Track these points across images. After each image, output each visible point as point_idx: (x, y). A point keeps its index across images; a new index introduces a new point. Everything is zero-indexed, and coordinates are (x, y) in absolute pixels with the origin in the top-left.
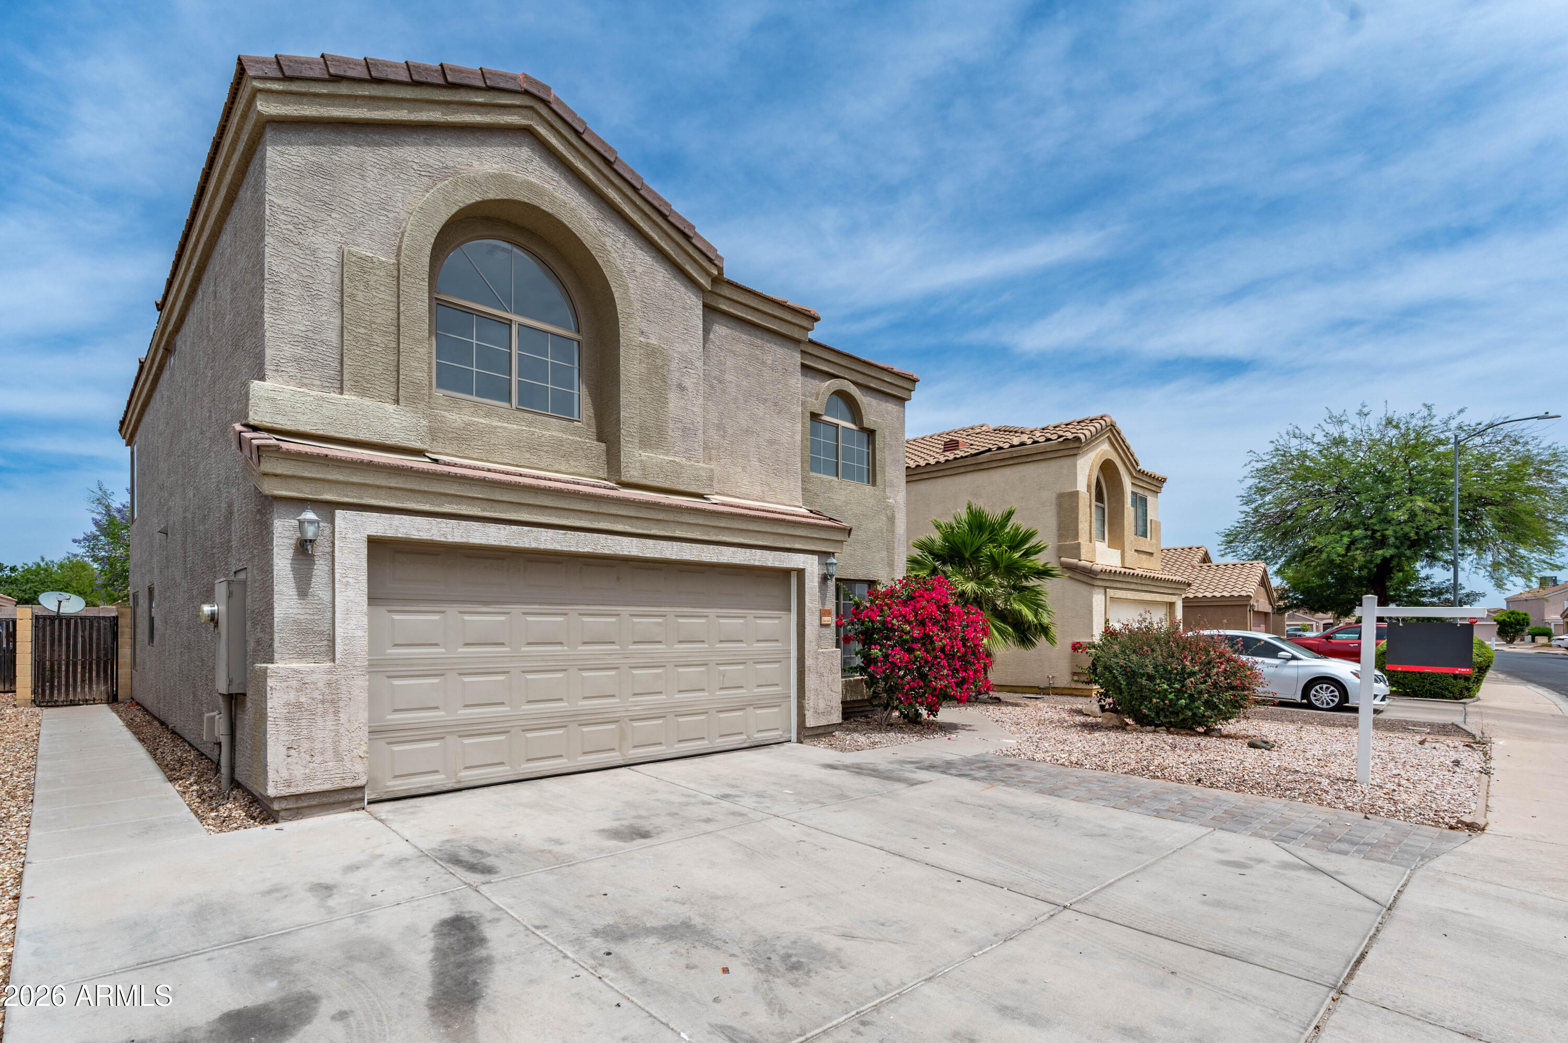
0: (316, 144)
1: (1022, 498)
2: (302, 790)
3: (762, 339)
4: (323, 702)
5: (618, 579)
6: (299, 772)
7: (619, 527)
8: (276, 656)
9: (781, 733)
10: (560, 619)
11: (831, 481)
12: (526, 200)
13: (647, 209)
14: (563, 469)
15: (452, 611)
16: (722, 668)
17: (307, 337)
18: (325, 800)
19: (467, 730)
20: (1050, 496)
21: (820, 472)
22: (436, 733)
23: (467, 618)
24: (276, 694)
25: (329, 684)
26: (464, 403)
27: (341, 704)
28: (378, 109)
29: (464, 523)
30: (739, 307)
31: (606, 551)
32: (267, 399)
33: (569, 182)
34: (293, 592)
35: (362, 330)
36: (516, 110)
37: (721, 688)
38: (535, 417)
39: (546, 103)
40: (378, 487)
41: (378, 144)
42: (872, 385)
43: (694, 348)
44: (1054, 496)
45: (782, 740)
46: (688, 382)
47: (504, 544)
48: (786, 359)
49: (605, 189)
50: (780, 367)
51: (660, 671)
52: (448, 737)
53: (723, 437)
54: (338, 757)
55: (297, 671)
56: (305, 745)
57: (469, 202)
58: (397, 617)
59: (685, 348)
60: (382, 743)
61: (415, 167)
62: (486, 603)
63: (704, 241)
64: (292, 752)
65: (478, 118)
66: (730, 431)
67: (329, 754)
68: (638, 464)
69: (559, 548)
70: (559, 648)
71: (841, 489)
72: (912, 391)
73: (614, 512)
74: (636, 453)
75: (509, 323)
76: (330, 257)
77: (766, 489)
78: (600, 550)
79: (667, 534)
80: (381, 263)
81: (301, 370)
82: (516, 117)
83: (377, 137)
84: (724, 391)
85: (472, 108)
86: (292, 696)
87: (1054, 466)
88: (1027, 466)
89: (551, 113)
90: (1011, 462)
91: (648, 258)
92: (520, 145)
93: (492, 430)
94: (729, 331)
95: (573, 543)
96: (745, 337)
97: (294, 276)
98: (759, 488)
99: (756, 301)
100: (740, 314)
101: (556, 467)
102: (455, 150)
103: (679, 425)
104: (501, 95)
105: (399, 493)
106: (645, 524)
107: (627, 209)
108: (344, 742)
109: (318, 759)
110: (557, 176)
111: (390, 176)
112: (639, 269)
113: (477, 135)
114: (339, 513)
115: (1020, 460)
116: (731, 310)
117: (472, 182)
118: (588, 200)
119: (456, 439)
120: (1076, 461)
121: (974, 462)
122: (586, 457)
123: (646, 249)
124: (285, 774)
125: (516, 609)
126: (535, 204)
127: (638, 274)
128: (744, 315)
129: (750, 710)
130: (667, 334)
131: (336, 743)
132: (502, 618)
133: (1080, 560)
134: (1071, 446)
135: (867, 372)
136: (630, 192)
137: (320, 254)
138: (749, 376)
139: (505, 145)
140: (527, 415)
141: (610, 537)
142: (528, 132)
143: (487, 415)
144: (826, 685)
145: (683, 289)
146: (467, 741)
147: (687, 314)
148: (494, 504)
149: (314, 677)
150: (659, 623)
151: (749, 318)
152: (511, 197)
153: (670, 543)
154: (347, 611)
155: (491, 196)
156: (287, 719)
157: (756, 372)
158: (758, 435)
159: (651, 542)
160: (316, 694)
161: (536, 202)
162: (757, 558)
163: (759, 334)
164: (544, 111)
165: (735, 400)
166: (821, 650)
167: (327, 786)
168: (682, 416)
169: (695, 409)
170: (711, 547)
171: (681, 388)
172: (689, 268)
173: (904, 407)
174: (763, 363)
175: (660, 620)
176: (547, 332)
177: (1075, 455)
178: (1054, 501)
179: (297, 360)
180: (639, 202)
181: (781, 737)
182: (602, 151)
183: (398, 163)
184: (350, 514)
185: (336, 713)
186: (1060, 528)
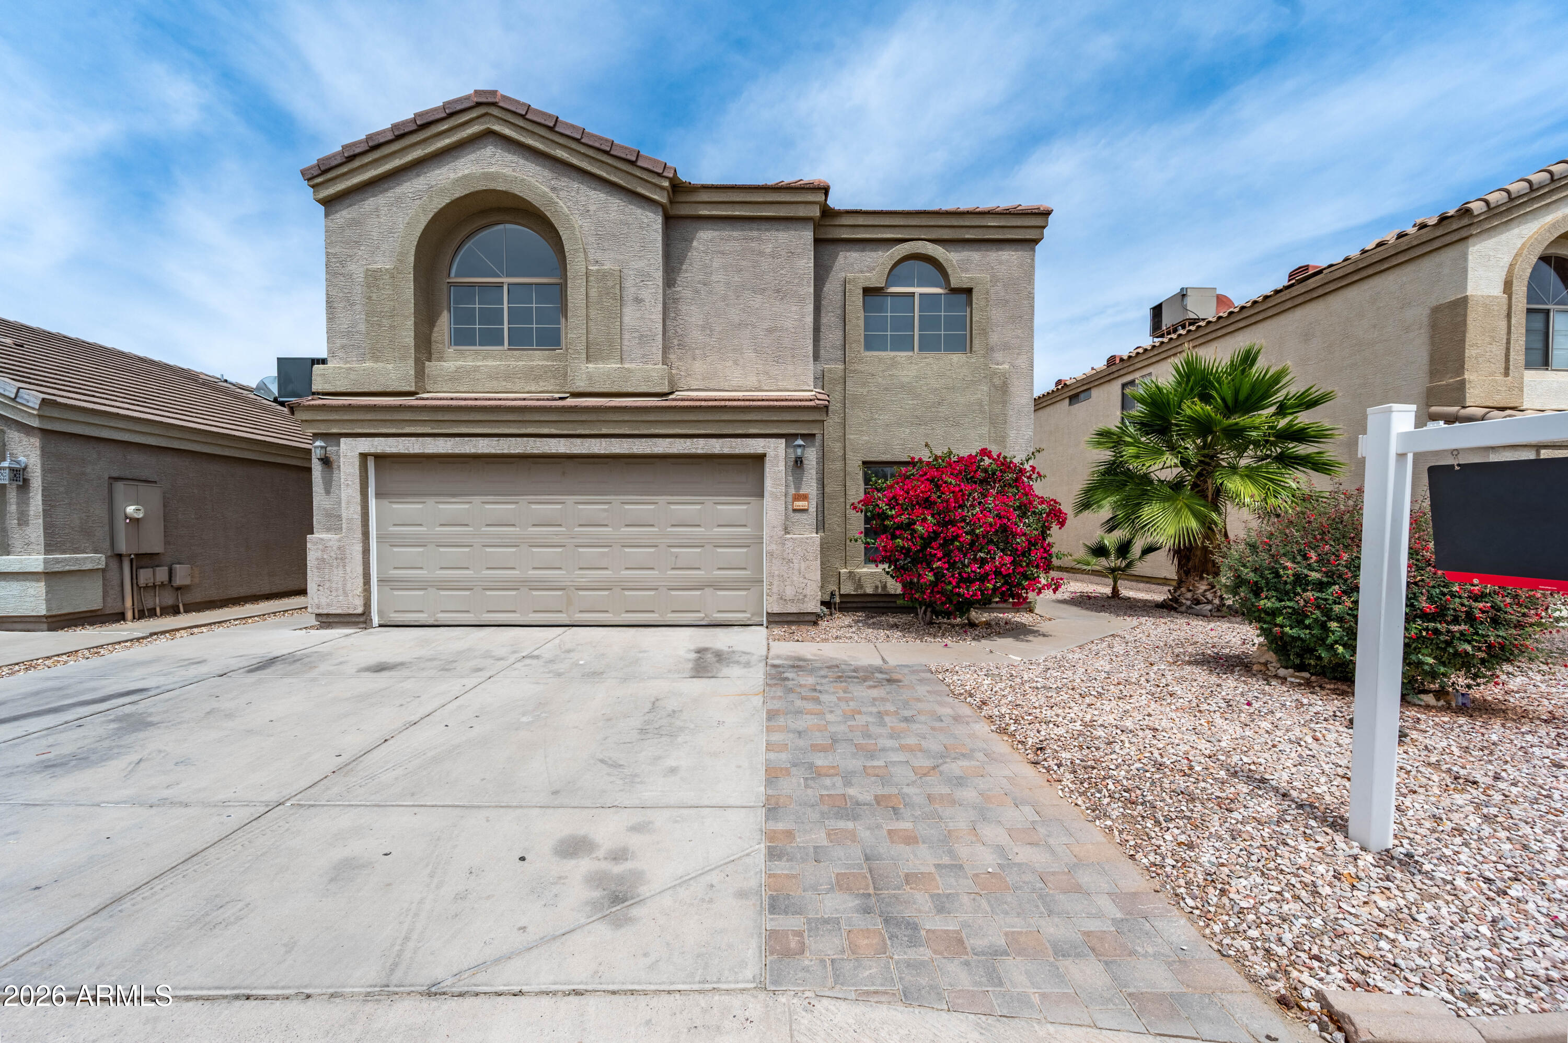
0: (351, 206)
1: (1374, 327)
2: (325, 612)
3: (758, 230)
4: (336, 559)
5: (564, 473)
6: (324, 601)
7: (546, 431)
8: (315, 530)
9: (749, 615)
10: (513, 506)
11: (895, 357)
12: (484, 188)
13: (591, 153)
14: (533, 389)
15: (431, 501)
16: (673, 550)
17: (349, 332)
18: (342, 619)
19: (442, 585)
20: (1419, 314)
21: (886, 350)
22: (422, 585)
23: (441, 506)
24: (311, 553)
25: (339, 548)
26: (468, 353)
27: (347, 561)
28: (381, 166)
29: (421, 439)
30: (723, 206)
31: (535, 451)
32: (321, 375)
33: (527, 159)
34: (323, 491)
35: (376, 319)
36: (476, 122)
37: (673, 569)
38: (522, 352)
39: (494, 104)
40: (362, 421)
41: (386, 190)
42: (967, 236)
43: (652, 261)
44: (1427, 311)
45: (749, 623)
46: (645, 294)
47: (450, 452)
48: (791, 241)
49: (552, 152)
50: (783, 253)
51: (606, 550)
52: (429, 589)
53: (710, 336)
54: (346, 594)
55: (322, 539)
56: (327, 585)
57: (440, 207)
58: (395, 506)
59: (641, 264)
60: (387, 588)
61: (410, 195)
62: (454, 495)
63: (650, 159)
64: (321, 588)
65: (447, 141)
66: (718, 329)
67: (341, 592)
68: (584, 376)
69: (493, 451)
70: (512, 529)
71: (911, 363)
72: (1044, 227)
73: (537, 419)
74: (583, 366)
75: (500, 286)
76: (359, 277)
77: (762, 378)
78: (529, 450)
79: (593, 432)
80: (387, 270)
81: (346, 353)
82: (476, 127)
83: (386, 186)
84: (710, 292)
85: (443, 136)
86: (319, 554)
87: (1427, 266)
88: (1384, 276)
89: (500, 111)
90: (1356, 278)
91: (602, 195)
92: (485, 146)
93: (476, 369)
94: (716, 233)
95: (506, 447)
96: (735, 234)
97: (341, 295)
98: (755, 378)
99: (742, 195)
100: (724, 213)
101: (526, 390)
102: (438, 172)
103: (636, 334)
104: (461, 115)
105: (376, 423)
106: (571, 426)
107: (575, 161)
108: (349, 585)
109: (334, 594)
110: (515, 158)
111: (395, 209)
112: (592, 208)
113: (453, 153)
114: (343, 440)
115: (1370, 271)
116: (714, 213)
117: (442, 191)
118: (544, 166)
119: (450, 380)
120: (1467, 248)
121: (1303, 291)
122: (554, 377)
123: (599, 188)
124: (316, 601)
125: (477, 500)
126: (492, 188)
127: (591, 213)
128: (730, 213)
129: (708, 591)
130: (622, 257)
131: (344, 585)
132: (467, 506)
133: (1464, 407)
134: (1455, 227)
135: (956, 224)
136: (574, 145)
137: (355, 276)
138: (741, 270)
139: (474, 152)
140: (515, 353)
141: (538, 439)
142: (489, 134)
143: (484, 358)
144: (796, 572)
145: (639, 211)
146: (443, 593)
147: (645, 232)
148: (441, 423)
149: (331, 543)
150: (604, 510)
151: (737, 213)
152: (472, 190)
153: (598, 440)
154: (348, 503)
155: (457, 195)
156: (318, 568)
157: (750, 264)
158: (754, 327)
159: (578, 441)
160: (332, 554)
161: (492, 186)
162: (700, 446)
163: (755, 225)
164: (495, 112)
165: (725, 298)
166: (788, 536)
167: (339, 611)
168: (640, 326)
169: (653, 317)
170: (644, 440)
171: (638, 300)
172: (641, 190)
173: (1034, 250)
174: (761, 253)
175: (606, 507)
176: (532, 284)
177: (1465, 238)
178: (1425, 321)
179: (343, 347)
180: (583, 150)
181: (749, 619)
182: (542, 121)
183: (399, 198)
184: (349, 440)
185: (344, 566)
186: (1432, 360)
